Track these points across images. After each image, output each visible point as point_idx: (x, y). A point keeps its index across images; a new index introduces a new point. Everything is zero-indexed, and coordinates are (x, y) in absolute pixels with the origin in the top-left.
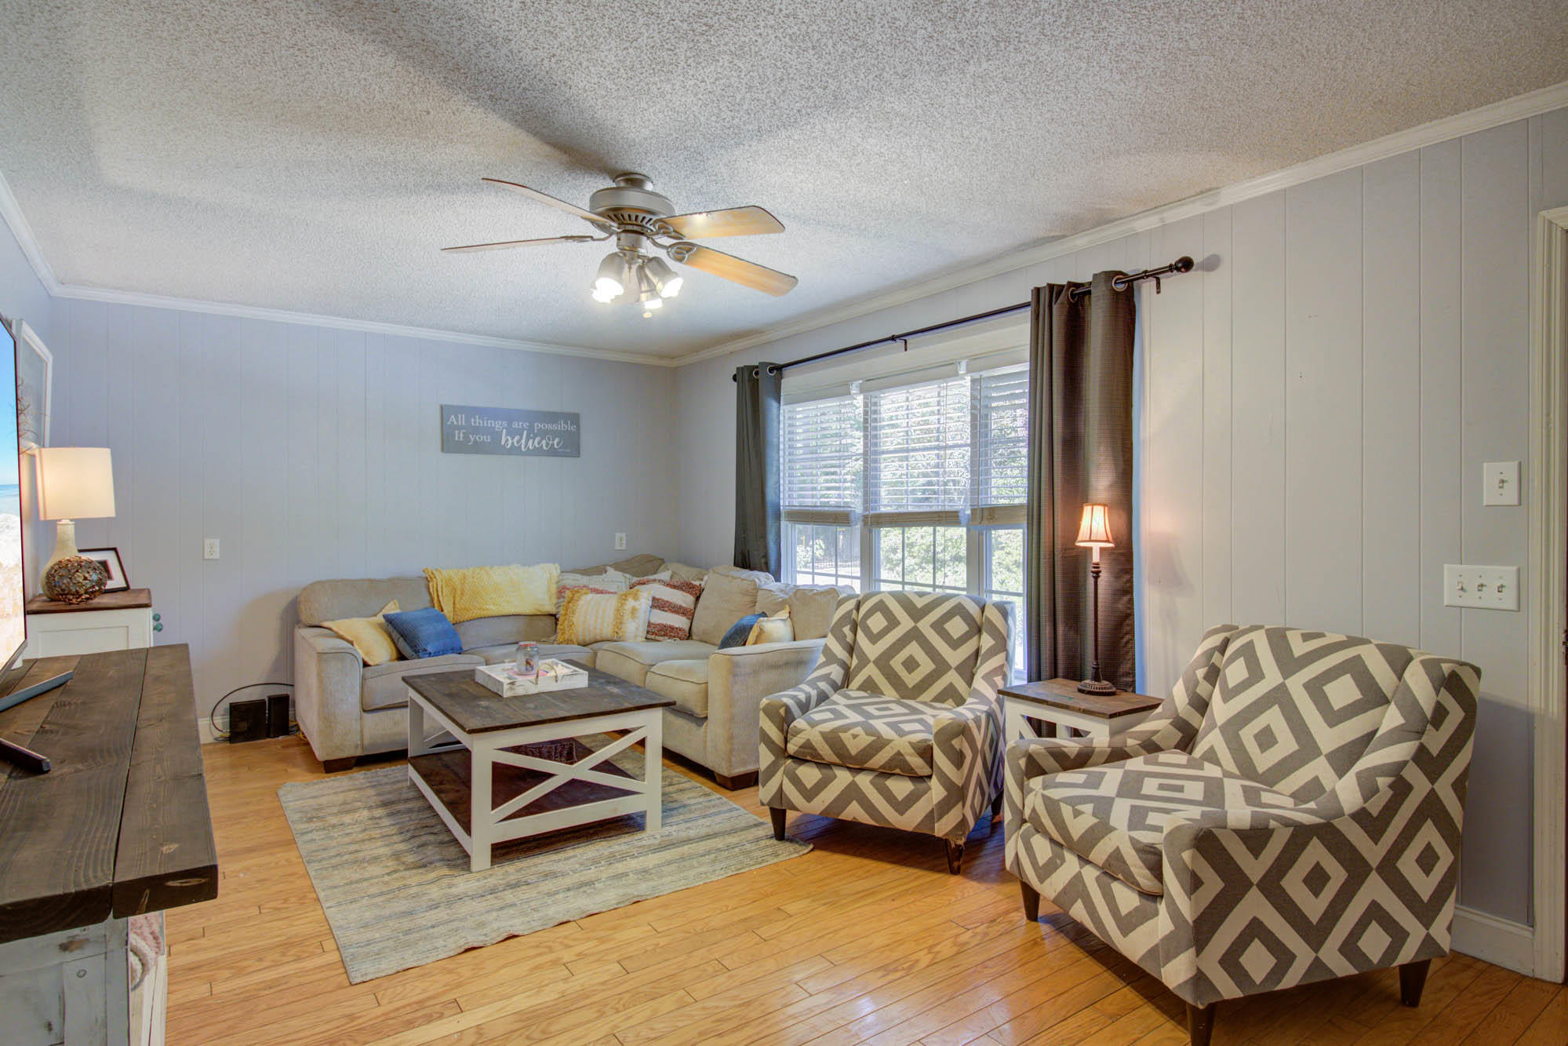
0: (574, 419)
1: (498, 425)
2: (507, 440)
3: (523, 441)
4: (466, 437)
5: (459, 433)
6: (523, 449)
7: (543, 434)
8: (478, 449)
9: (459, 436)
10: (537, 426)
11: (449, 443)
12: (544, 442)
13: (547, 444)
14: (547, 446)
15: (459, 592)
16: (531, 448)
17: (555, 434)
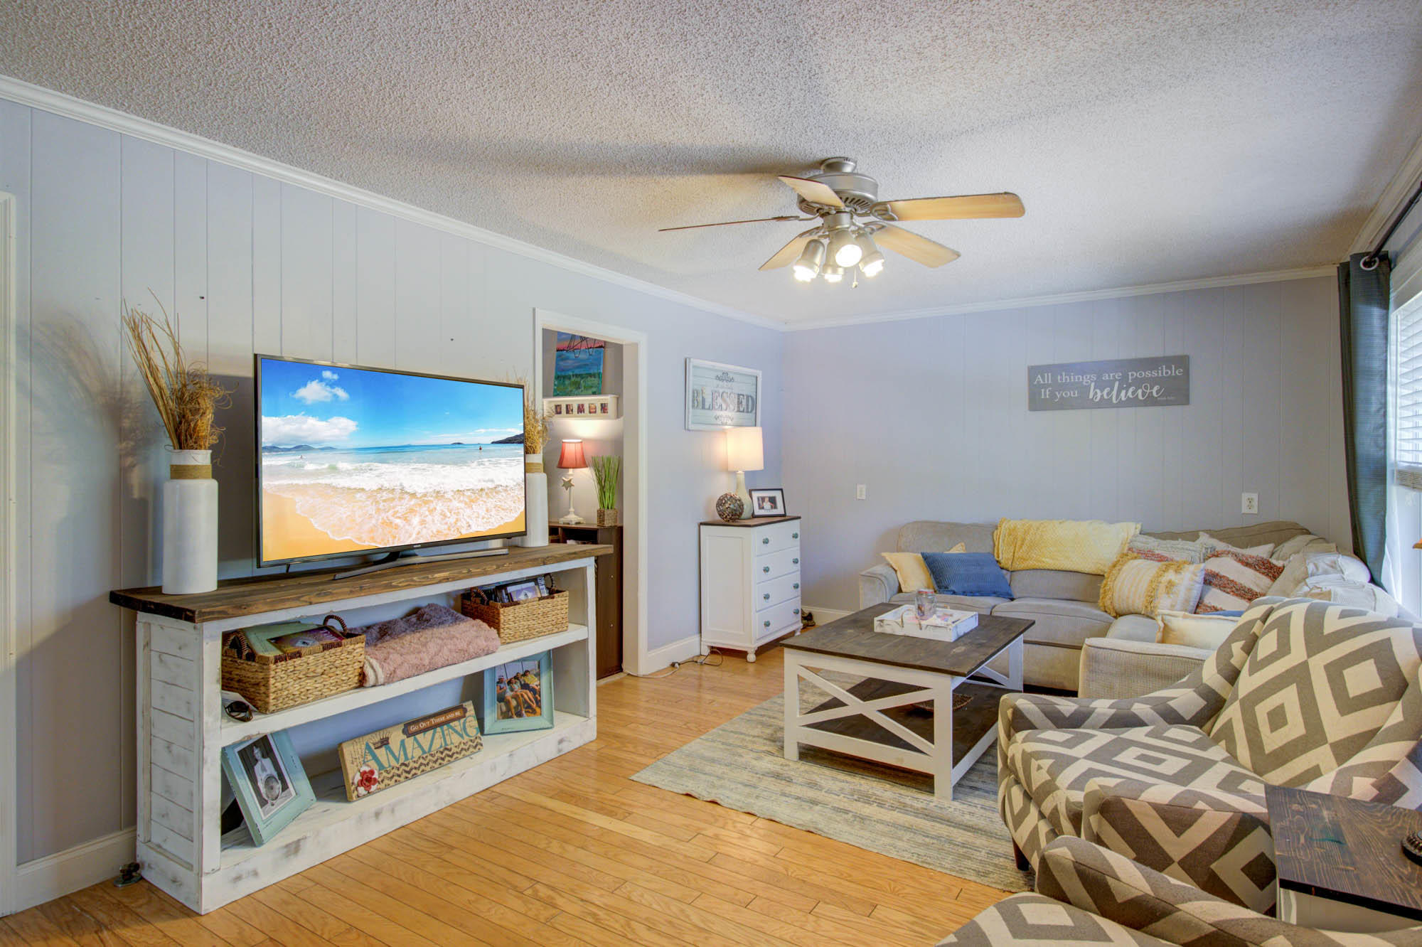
0: (1182, 362)
1: (1085, 380)
2: (1096, 393)
3: (1115, 392)
4: (1053, 395)
5: (1045, 392)
6: (1114, 401)
7: (1138, 383)
8: (1063, 405)
9: (1045, 394)
10: (1131, 375)
11: (1036, 403)
12: (1140, 392)
13: (1143, 395)
14: (1143, 396)
15: (1019, 543)
16: (1123, 399)
17: (1154, 381)
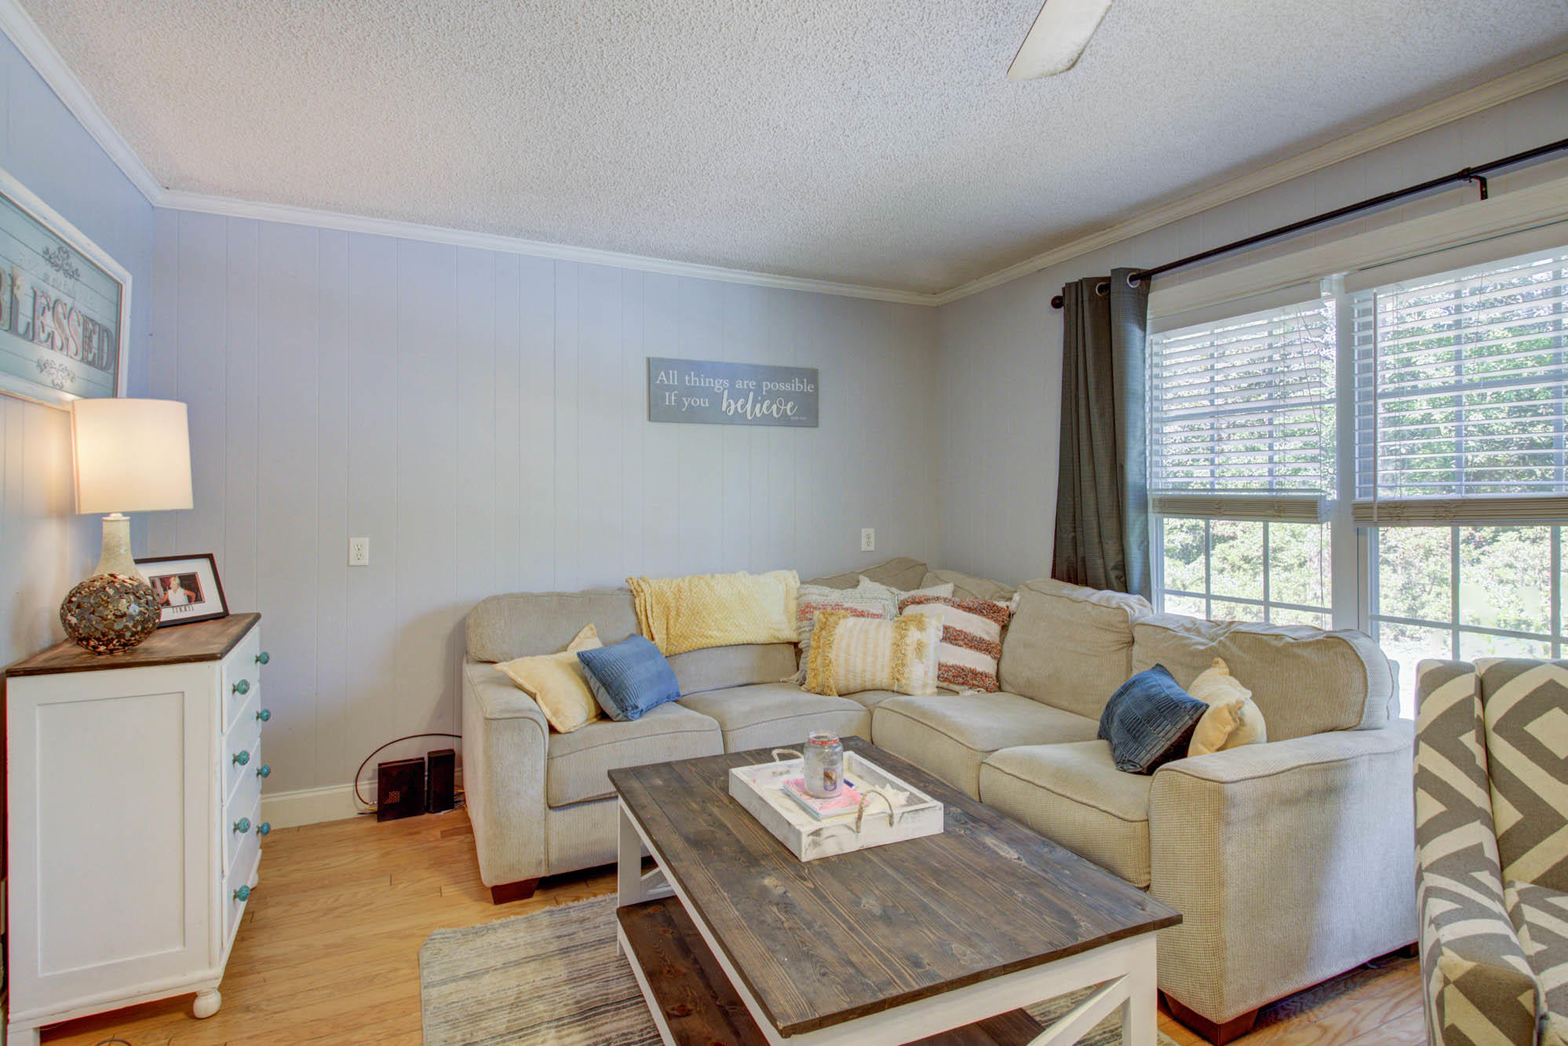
0: (812, 376)
1: (719, 385)
2: (729, 405)
3: (749, 406)
4: (680, 403)
5: (670, 396)
6: (749, 418)
7: (773, 396)
8: (692, 416)
9: (670, 399)
10: (767, 386)
11: (657, 411)
12: (774, 407)
13: (778, 411)
14: (778, 414)
15: (673, 613)
16: (758, 415)
17: (787, 396)
